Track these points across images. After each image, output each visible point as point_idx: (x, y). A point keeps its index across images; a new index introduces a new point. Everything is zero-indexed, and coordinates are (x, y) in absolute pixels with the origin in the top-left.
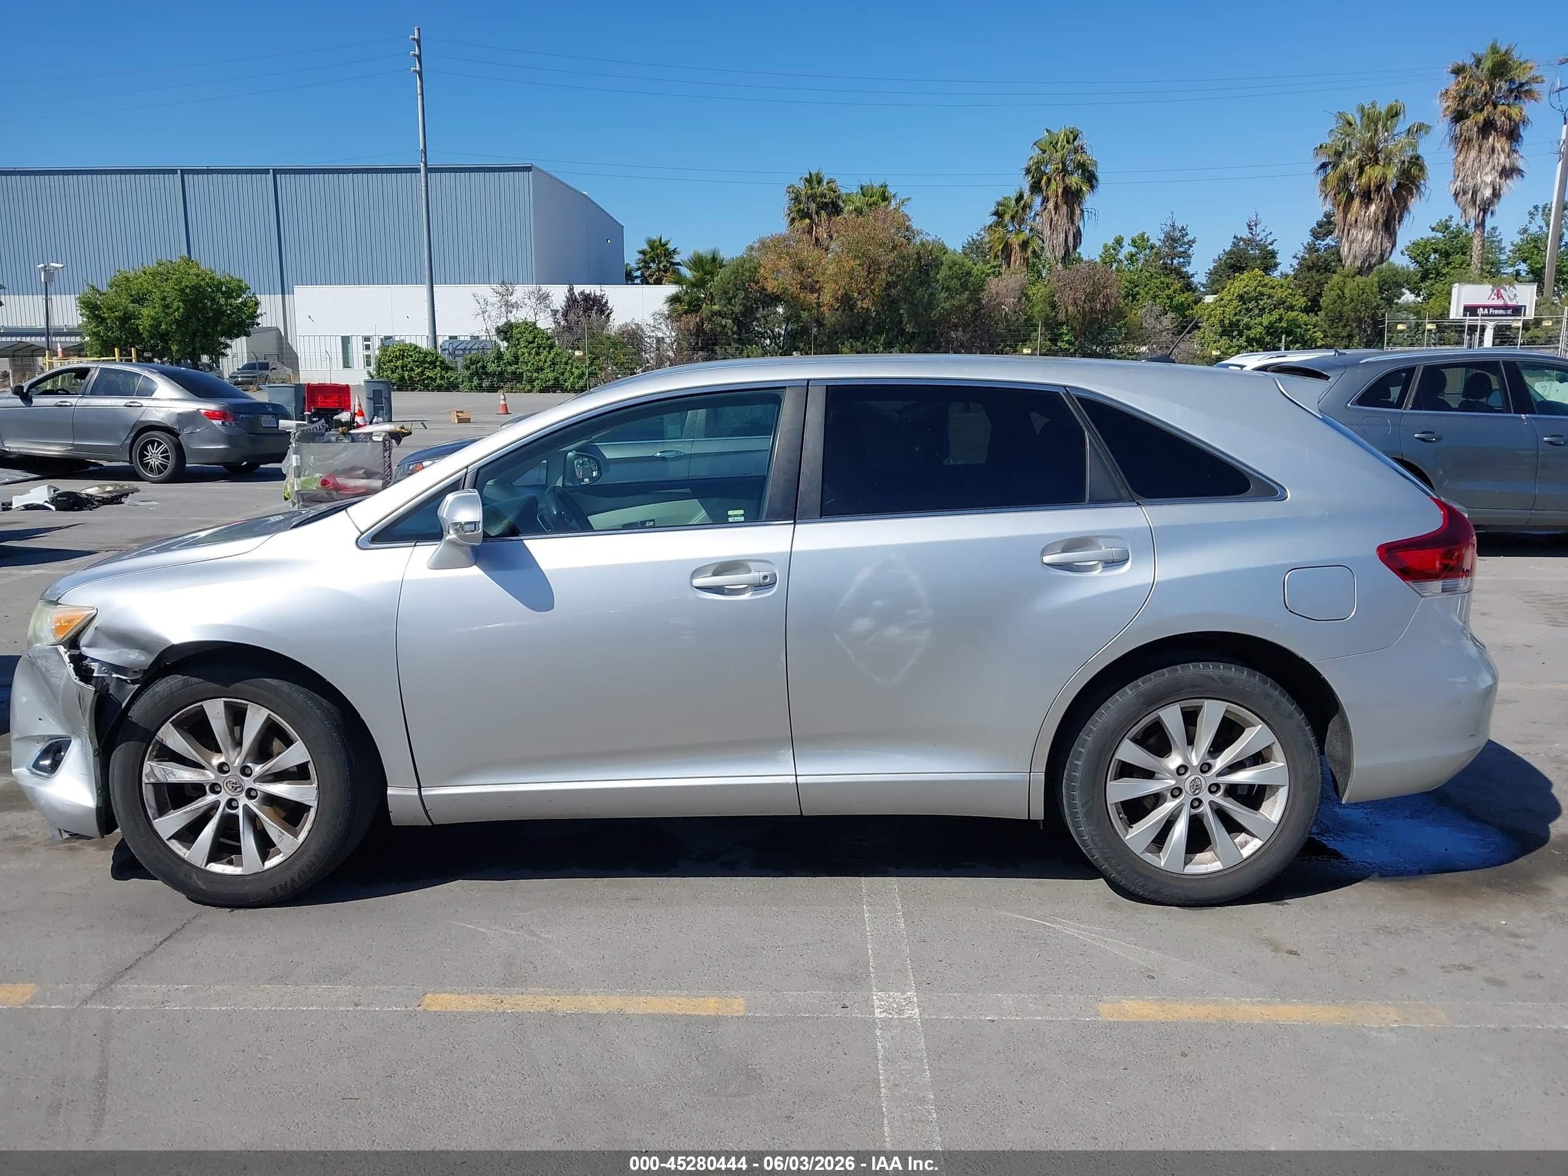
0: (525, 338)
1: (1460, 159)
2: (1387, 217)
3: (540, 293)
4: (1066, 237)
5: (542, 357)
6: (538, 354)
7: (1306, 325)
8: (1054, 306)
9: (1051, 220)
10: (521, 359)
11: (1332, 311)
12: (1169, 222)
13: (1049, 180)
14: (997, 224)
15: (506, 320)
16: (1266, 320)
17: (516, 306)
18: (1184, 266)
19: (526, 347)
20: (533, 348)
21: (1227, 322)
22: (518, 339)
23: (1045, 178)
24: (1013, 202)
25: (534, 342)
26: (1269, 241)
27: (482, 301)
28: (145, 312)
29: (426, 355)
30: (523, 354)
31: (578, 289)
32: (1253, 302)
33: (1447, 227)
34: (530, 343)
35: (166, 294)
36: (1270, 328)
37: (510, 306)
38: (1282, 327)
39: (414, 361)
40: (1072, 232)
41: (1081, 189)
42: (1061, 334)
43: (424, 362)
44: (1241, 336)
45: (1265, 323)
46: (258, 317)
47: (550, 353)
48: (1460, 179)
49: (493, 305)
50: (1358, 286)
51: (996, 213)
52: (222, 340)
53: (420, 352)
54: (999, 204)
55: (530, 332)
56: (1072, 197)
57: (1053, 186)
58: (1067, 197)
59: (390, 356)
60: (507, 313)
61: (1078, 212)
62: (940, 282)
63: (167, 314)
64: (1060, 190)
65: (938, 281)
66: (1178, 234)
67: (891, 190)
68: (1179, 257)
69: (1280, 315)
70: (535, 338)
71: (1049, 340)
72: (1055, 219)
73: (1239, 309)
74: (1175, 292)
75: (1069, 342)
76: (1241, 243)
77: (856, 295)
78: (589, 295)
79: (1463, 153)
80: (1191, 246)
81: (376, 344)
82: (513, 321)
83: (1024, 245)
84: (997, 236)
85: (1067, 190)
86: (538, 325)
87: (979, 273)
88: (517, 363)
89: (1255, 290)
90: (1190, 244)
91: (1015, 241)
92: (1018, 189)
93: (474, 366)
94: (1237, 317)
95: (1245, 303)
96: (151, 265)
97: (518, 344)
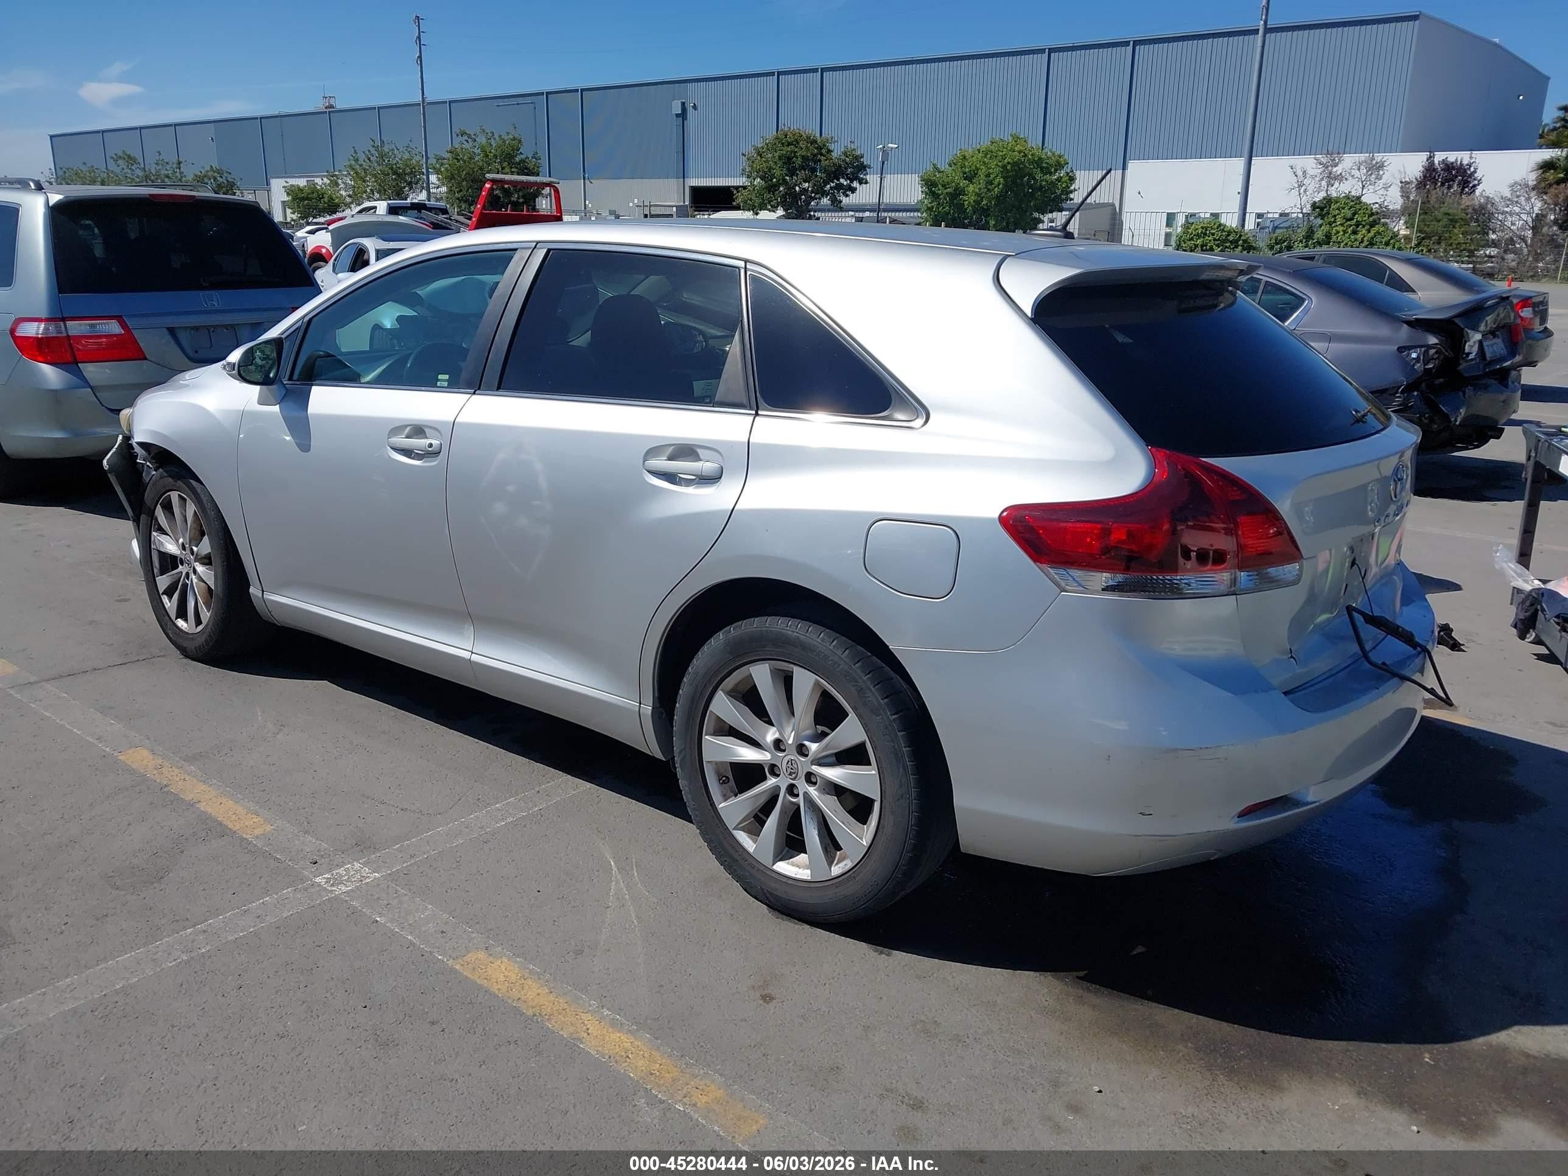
0: (1342, 215)
3: (1374, 162)
5: (1359, 237)
6: (1355, 232)
10: (1334, 238)
15: (1325, 195)
17: (1340, 178)
19: (1342, 225)
20: (1351, 226)
22: (1335, 216)
25: (1353, 219)
27: (1300, 173)
28: (971, 188)
29: (1229, 233)
30: (1338, 232)
31: (1439, 157)
34: (1348, 220)
35: (991, 171)
37: (1332, 178)
39: (1215, 240)
43: (1226, 240)
46: (1071, 192)
47: (1369, 231)
49: (1313, 177)
52: (1036, 215)
53: (1223, 231)
55: (1351, 208)
59: (1192, 233)
60: (1328, 187)
63: (989, 190)
70: (1354, 214)
78: (1452, 163)
81: (1181, 220)
82: (1334, 195)
86: (1363, 199)
88: (1328, 244)
93: (1279, 246)
96: (985, 144)
97: (1334, 222)
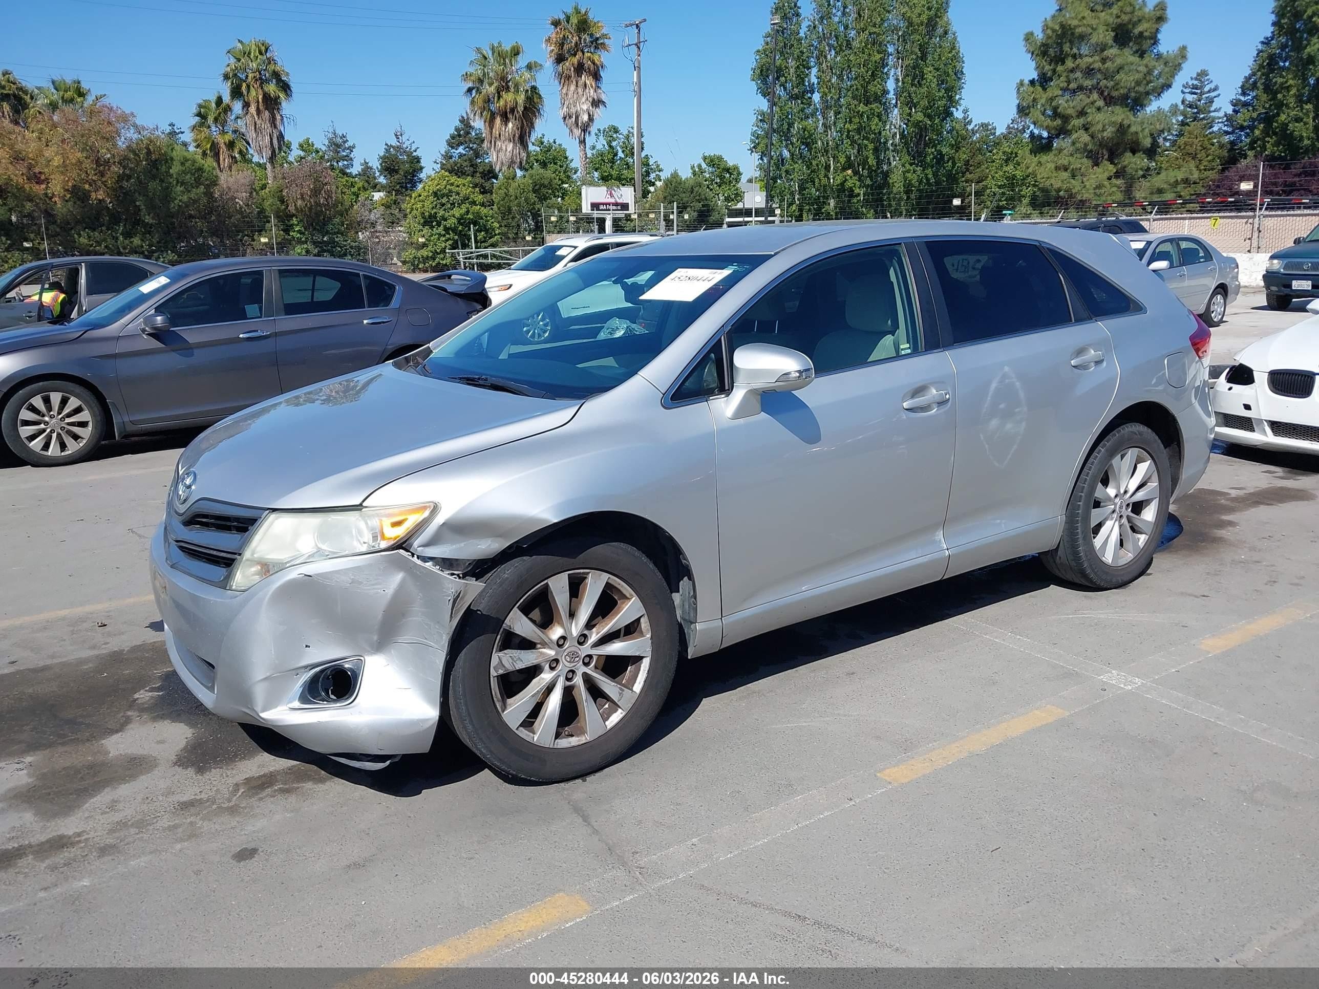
1: (564, 91)
2: (521, 132)
4: (271, 139)
7: (486, 217)
8: (282, 201)
9: (255, 123)
11: (502, 206)
12: (331, 130)
13: (248, 87)
14: (202, 125)
16: (457, 212)
18: (348, 168)
21: (427, 214)
23: (244, 85)
24: (214, 105)
26: (413, 149)
32: (445, 198)
33: (542, 143)
36: (460, 219)
38: (469, 218)
40: (275, 135)
41: (279, 97)
42: (292, 225)
44: (440, 226)
45: (457, 215)
48: (565, 106)
50: (519, 186)
51: (199, 114)
54: (200, 106)
56: (271, 104)
57: (253, 93)
58: (267, 102)
61: (278, 117)
62: (175, 176)
64: (260, 97)
65: (171, 176)
66: (339, 141)
67: (85, 86)
68: (343, 160)
69: (468, 208)
71: (282, 230)
72: (258, 122)
73: (435, 203)
74: (359, 189)
75: (299, 232)
76: (392, 149)
77: (87, 186)
79: (566, 86)
80: (352, 151)
83: (231, 145)
84: (203, 135)
85: (266, 97)
87: (211, 169)
89: (445, 188)
90: (351, 149)
91: (221, 140)
92: (217, 95)
94: (435, 210)
95: (438, 199)
